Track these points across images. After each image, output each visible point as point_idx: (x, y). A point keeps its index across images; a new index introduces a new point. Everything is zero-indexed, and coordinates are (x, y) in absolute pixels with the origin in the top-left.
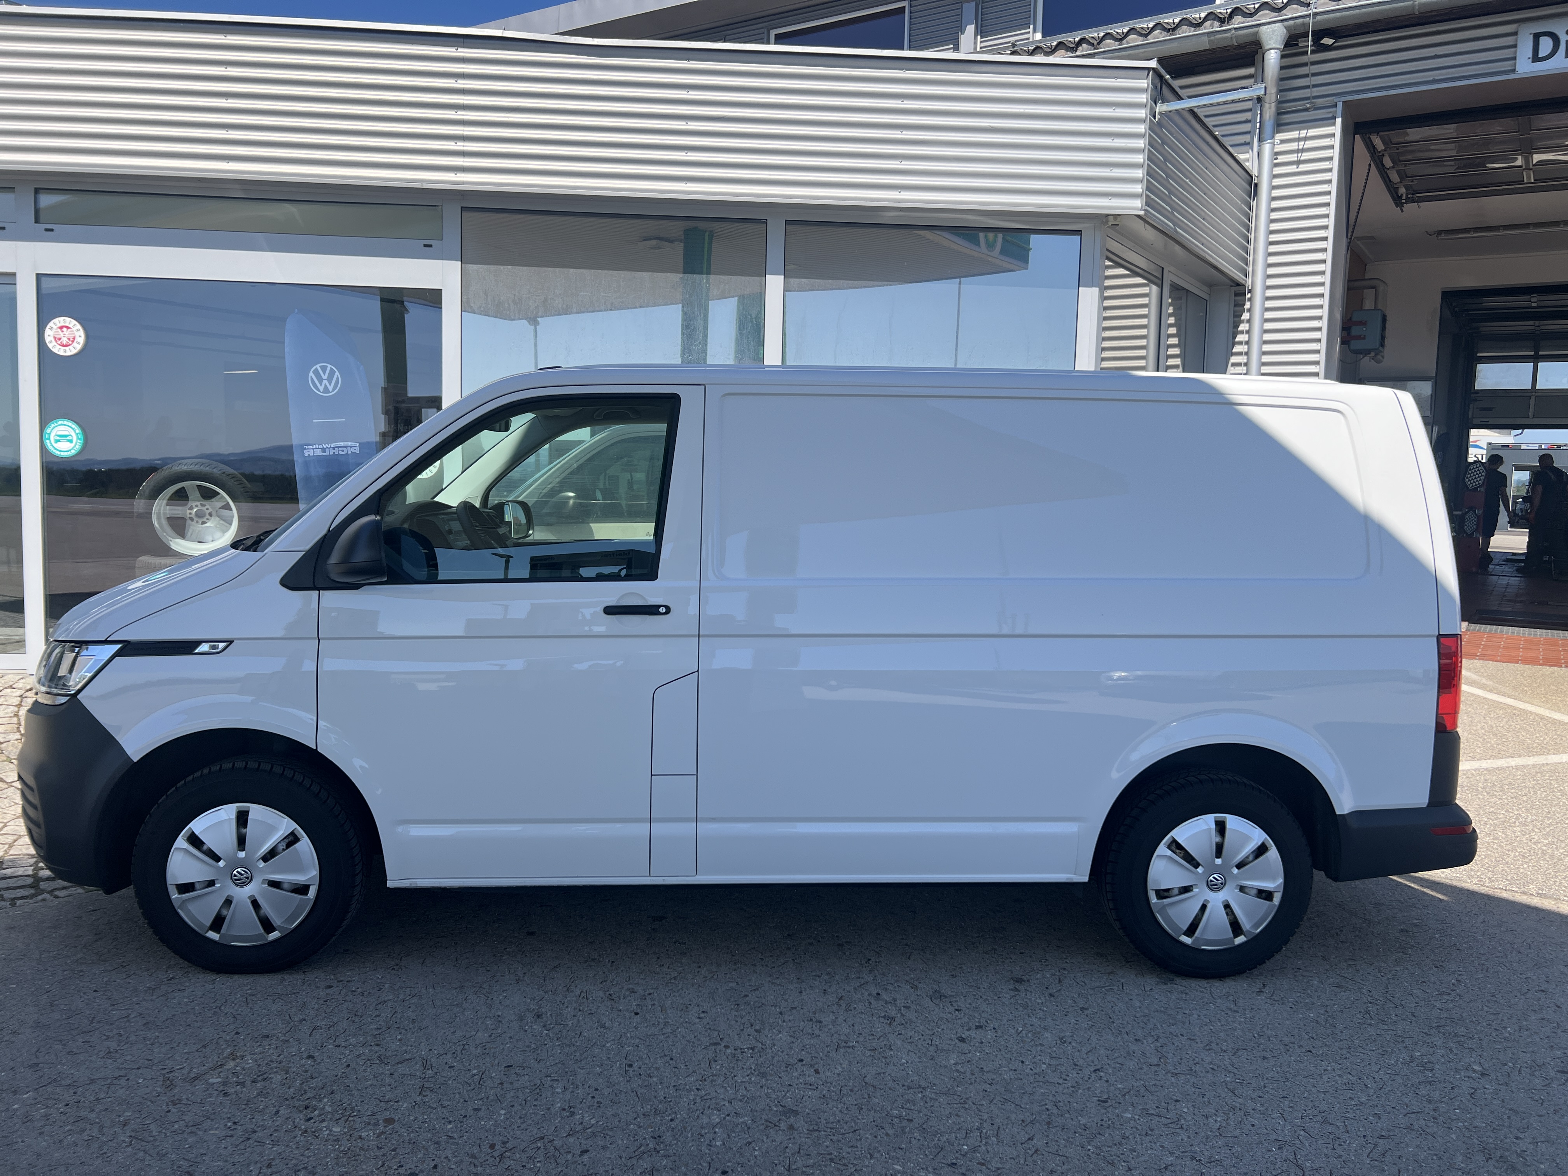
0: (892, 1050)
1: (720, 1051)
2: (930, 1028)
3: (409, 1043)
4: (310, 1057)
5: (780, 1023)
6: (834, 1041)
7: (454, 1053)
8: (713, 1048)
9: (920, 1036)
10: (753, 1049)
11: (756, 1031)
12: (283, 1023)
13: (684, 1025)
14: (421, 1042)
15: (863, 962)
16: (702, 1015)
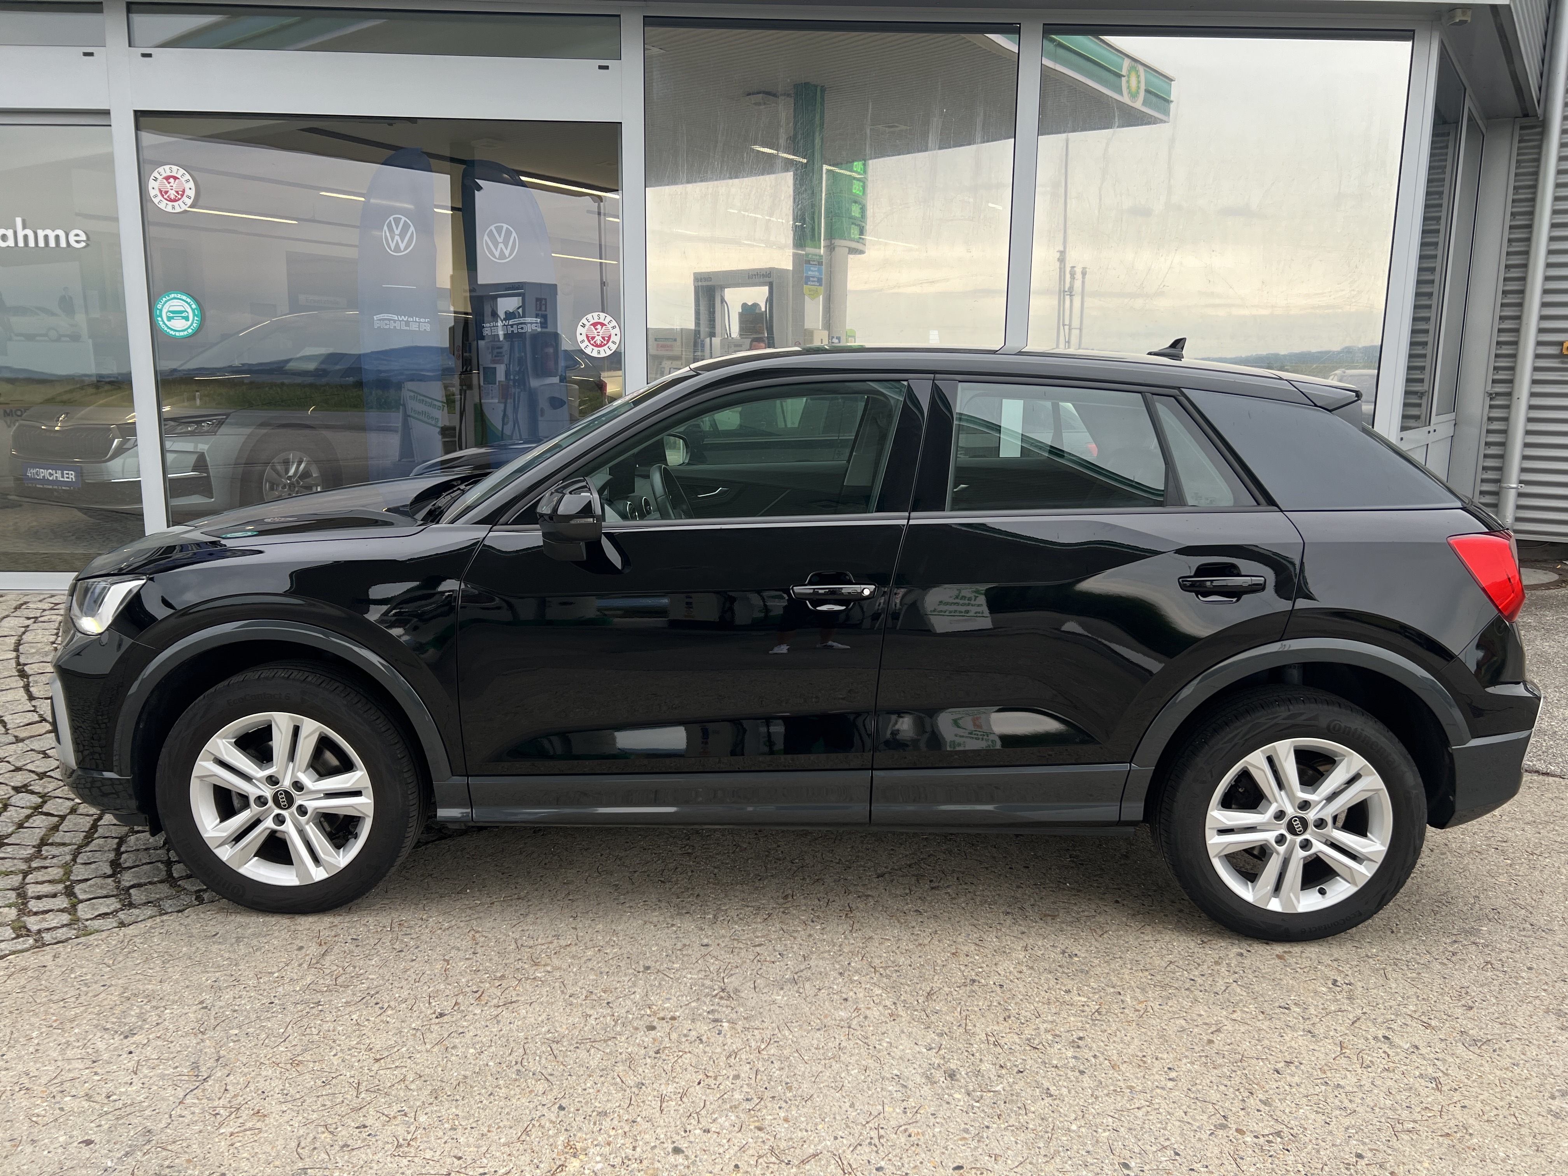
0: (1471, 1134)
1: (1237, 1140)
2: (1498, 1095)
3: (802, 1127)
4: (677, 1151)
5: (1287, 1088)
6: (1383, 1120)
7: (870, 1144)
8: (1220, 1132)
9: (1495, 1112)
10: (1278, 1134)
11: (1265, 1103)
12: (617, 1092)
13: (1158, 1091)
14: (816, 1124)
15: (1331, 986)
16: (1173, 1075)
